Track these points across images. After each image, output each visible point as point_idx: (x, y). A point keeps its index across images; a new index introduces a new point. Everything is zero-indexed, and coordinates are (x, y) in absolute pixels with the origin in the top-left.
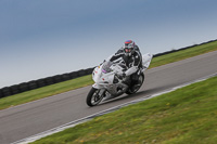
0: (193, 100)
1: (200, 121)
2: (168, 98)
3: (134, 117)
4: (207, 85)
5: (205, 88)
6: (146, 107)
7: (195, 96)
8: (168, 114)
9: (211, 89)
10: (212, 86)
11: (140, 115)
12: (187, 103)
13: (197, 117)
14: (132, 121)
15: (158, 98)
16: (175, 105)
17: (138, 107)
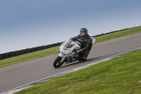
0: (101, 75)
1: (106, 91)
2: (84, 72)
3: (61, 86)
4: (110, 63)
5: (109, 66)
6: (70, 78)
7: (102, 71)
8: (84, 84)
9: (113, 67)
10: (113, 65)
11: (65, 84)
12: (97, 76)
13: (103, 87)
14: (60, 88)
15: (78, 72)
16: (88, 78)
17: (64, 78)
